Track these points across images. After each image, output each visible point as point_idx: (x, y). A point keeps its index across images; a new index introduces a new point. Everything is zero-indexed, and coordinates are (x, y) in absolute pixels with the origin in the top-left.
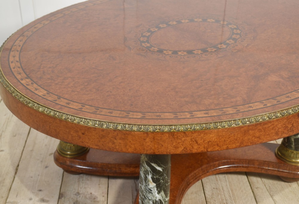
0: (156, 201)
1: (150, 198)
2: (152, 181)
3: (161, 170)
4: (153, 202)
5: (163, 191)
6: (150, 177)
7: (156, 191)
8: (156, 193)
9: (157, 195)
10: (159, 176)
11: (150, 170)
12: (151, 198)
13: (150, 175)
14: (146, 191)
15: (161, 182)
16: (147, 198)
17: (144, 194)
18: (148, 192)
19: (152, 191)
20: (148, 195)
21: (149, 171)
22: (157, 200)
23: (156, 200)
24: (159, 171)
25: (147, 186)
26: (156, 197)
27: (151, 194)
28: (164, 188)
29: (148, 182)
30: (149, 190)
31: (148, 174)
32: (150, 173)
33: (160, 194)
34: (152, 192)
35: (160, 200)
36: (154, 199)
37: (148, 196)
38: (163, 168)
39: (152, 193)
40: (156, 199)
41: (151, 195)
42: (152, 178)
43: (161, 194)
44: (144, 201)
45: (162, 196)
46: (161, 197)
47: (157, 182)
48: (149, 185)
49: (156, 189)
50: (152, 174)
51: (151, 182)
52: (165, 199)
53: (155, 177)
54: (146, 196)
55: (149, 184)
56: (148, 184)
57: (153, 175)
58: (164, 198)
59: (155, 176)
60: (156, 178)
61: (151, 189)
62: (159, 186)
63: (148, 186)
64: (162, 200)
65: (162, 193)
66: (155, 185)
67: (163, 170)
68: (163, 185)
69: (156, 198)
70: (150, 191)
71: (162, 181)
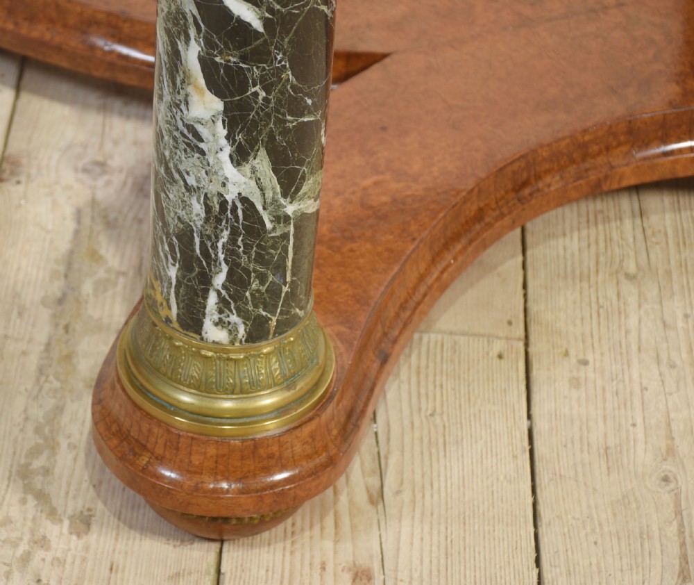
0: (223, 204)
1: (191, 181)
2: (201, 81)
3: (257, 25)
4: (206, 205)
5: (262, 153)
6: (192, 54)
7: (224, 142)
8: (225, 156)
9: (229, 170)
10: (243, 59)
11: (195, 12)
12: (198, 180)
13: (193, 42)
14: (175, 139)
15: (256, 94)
16: (177, 176)
17: (167, 153)
18: (183, 146)
19: (202, 141)
20: (181, 162)
21: (191, 20)
22: (229, 197)
23: (220, 195)
24: (243, 26)
25: (178, 106)
26: (222, 179)
27: (197, 155)
28: (271, 136)
29: (183, 82)
30: (186, 131)
31: (182, 38)
32: (192, 32)
33: (247, 168)
34: (202, 145)
35: (244, 200)
36: (213, 188)
37: (182, 168)
38: (270, 10)
39: (202, 153)
40: (222, 190)
41: (198, 163)
42: (201, 59)
43: (254, 171)
44: (163, 195)
45: (258, 181)
46: (253, 183)
47: (232, 95)
48: (187, 103)
49: (225, 132)
50: (205, 39)
51: (197, 87)
52: (274, 201)
53: (218, 59)
54: (171, 165)
55: (187, 95)
56: (181, 97)
57: (209, 44)
58: (269, 194)
59: (221, 53)
60: (227, 68)
61: (199, 128)
62: (243, 118)
63: (183, 107)
64: (259, 207)
65: (262, 162)
66: (217, 105)
67: (267, 23)
68: (268, 115)
69: (224, 185)
70: (190, 136)
71: (257, 88)
